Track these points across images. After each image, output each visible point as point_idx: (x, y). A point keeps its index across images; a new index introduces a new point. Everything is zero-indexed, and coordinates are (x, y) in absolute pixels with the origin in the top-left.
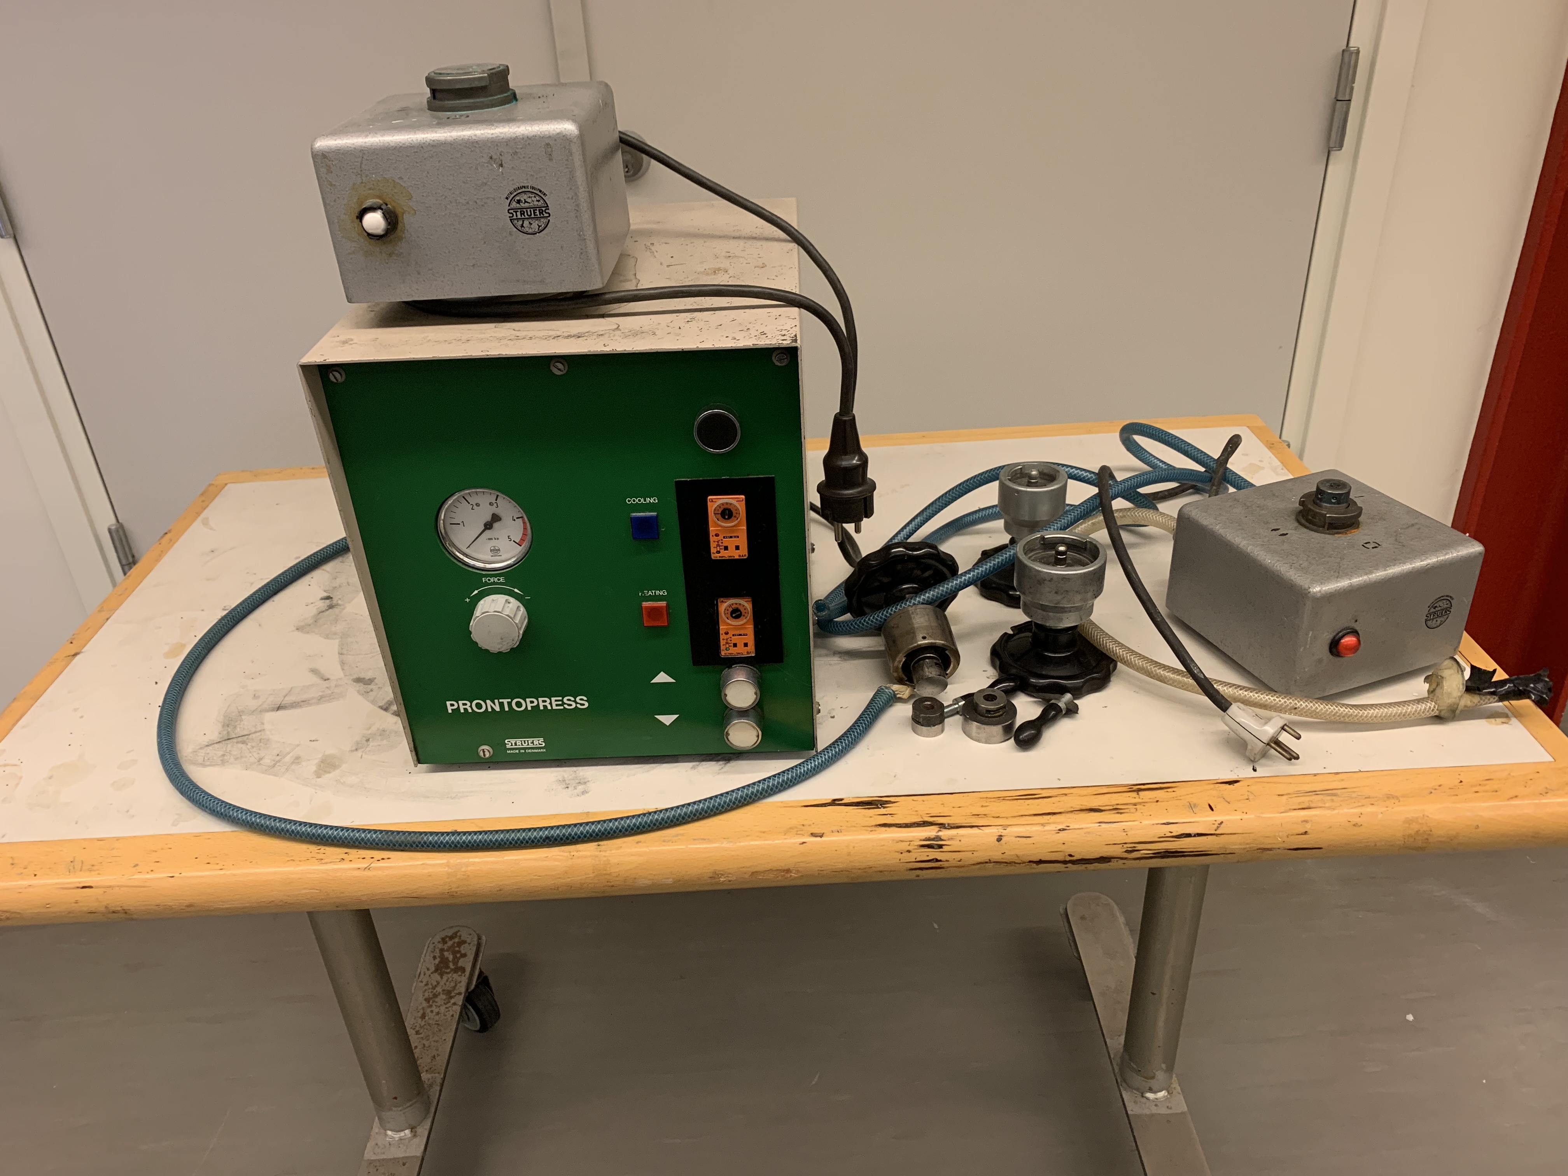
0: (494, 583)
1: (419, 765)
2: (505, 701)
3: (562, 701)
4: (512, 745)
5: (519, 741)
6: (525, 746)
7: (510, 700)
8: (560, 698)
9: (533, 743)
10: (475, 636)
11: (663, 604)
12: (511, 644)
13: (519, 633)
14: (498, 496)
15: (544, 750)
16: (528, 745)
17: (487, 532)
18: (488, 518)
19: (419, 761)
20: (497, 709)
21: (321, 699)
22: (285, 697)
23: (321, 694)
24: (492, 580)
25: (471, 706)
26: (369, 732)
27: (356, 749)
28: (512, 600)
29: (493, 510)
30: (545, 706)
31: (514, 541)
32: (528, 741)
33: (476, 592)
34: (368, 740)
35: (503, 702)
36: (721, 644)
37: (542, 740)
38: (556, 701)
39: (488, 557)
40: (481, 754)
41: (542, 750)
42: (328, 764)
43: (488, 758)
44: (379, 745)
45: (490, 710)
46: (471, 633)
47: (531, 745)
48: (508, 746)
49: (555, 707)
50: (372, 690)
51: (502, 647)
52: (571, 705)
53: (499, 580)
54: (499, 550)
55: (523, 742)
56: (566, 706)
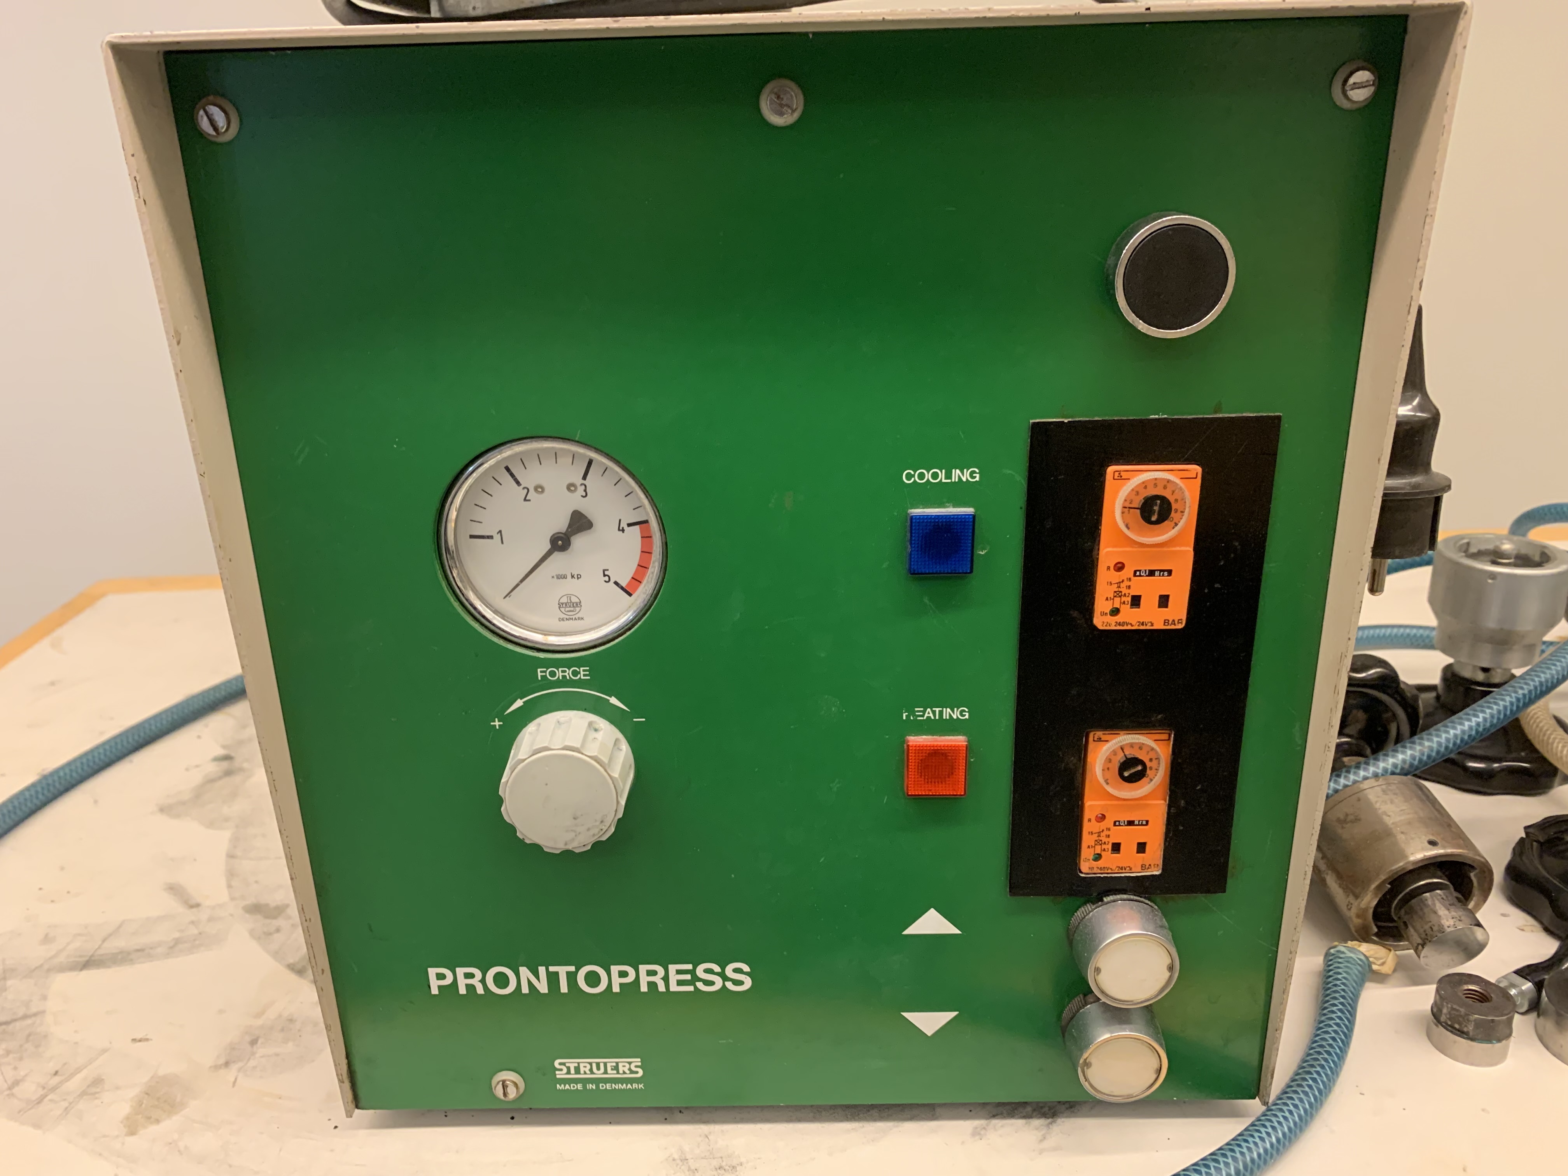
0: (564, 682)
1: (357, 1111)
2: (562, 971)
3: (693, 972)
4: (569, 1072)
5: (584, 1064)
6: (599, 1074)
7: (572, 969)
8: (689, 967)
9: (616, 1068)
10: (511, 811)
11: (960, 740)
12: (596, 831)
13: (618, 802)
14: (590, 463)
15: (641, 1086)
16: (606, 1072)
17: (557, 555)
18: (561, 524)
19: (357, 1102)
20: (543, 987)
21: (175, 947)
22: (104, 941)
23: (177, 935)
24: (559, 674)
25: (483, 981)
26: (260, 1022)
27: (227, 1064)
28: (603, 724)
29: (575, 502)
30: (652, 985)
31: (616, 583)
32: (605, 1064)
33: (519, 703)
34: (254, 1042)
35: (557, 973)
36: (1084, 845)
37: (637, 1061)
38: (679, 972)
39: (551, 618)
40: (499, 1091)
41: (635, 1086)
42: (158, 1099)
43: (515, 1101)
44: (277, 1055)
45: (525, 990)
46: (501, 801)
47: (612, 1074)
48: (560, 1075)
49: (674, 988)
50: (278, 930)
51: (573, 840)
52: (712, 983)
53: (575, 673)
54: (578, 604)
55: (594, 1066)
56: (700, 985)
